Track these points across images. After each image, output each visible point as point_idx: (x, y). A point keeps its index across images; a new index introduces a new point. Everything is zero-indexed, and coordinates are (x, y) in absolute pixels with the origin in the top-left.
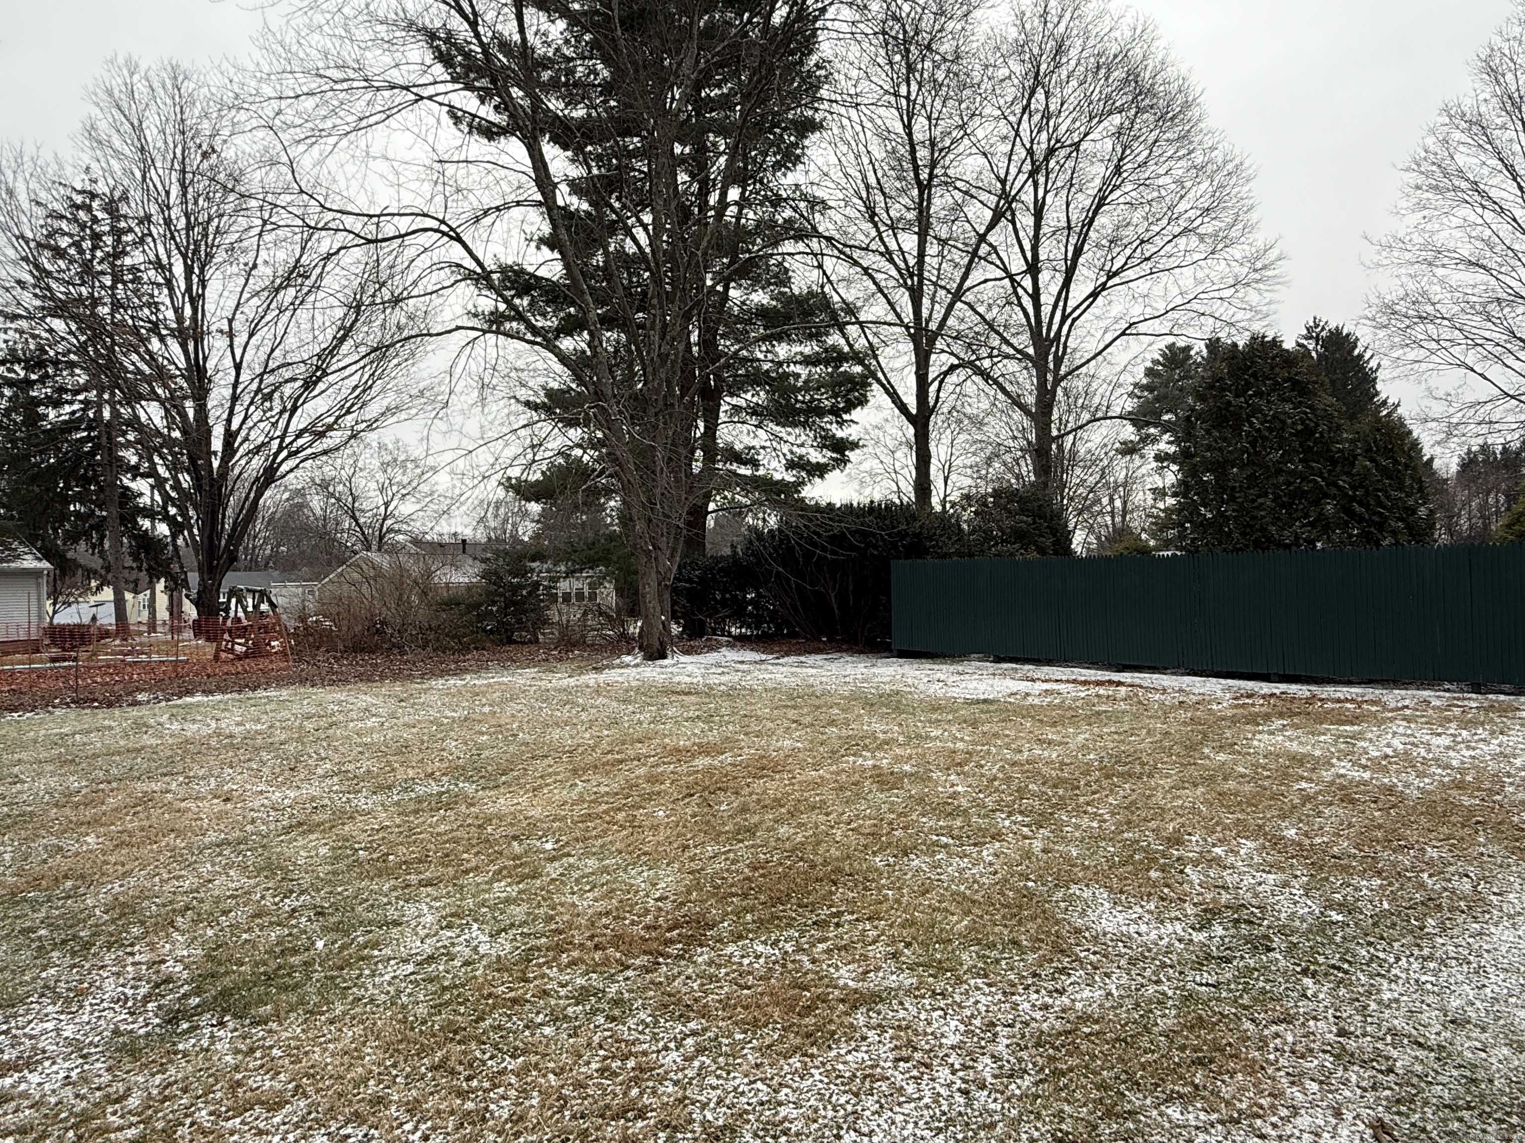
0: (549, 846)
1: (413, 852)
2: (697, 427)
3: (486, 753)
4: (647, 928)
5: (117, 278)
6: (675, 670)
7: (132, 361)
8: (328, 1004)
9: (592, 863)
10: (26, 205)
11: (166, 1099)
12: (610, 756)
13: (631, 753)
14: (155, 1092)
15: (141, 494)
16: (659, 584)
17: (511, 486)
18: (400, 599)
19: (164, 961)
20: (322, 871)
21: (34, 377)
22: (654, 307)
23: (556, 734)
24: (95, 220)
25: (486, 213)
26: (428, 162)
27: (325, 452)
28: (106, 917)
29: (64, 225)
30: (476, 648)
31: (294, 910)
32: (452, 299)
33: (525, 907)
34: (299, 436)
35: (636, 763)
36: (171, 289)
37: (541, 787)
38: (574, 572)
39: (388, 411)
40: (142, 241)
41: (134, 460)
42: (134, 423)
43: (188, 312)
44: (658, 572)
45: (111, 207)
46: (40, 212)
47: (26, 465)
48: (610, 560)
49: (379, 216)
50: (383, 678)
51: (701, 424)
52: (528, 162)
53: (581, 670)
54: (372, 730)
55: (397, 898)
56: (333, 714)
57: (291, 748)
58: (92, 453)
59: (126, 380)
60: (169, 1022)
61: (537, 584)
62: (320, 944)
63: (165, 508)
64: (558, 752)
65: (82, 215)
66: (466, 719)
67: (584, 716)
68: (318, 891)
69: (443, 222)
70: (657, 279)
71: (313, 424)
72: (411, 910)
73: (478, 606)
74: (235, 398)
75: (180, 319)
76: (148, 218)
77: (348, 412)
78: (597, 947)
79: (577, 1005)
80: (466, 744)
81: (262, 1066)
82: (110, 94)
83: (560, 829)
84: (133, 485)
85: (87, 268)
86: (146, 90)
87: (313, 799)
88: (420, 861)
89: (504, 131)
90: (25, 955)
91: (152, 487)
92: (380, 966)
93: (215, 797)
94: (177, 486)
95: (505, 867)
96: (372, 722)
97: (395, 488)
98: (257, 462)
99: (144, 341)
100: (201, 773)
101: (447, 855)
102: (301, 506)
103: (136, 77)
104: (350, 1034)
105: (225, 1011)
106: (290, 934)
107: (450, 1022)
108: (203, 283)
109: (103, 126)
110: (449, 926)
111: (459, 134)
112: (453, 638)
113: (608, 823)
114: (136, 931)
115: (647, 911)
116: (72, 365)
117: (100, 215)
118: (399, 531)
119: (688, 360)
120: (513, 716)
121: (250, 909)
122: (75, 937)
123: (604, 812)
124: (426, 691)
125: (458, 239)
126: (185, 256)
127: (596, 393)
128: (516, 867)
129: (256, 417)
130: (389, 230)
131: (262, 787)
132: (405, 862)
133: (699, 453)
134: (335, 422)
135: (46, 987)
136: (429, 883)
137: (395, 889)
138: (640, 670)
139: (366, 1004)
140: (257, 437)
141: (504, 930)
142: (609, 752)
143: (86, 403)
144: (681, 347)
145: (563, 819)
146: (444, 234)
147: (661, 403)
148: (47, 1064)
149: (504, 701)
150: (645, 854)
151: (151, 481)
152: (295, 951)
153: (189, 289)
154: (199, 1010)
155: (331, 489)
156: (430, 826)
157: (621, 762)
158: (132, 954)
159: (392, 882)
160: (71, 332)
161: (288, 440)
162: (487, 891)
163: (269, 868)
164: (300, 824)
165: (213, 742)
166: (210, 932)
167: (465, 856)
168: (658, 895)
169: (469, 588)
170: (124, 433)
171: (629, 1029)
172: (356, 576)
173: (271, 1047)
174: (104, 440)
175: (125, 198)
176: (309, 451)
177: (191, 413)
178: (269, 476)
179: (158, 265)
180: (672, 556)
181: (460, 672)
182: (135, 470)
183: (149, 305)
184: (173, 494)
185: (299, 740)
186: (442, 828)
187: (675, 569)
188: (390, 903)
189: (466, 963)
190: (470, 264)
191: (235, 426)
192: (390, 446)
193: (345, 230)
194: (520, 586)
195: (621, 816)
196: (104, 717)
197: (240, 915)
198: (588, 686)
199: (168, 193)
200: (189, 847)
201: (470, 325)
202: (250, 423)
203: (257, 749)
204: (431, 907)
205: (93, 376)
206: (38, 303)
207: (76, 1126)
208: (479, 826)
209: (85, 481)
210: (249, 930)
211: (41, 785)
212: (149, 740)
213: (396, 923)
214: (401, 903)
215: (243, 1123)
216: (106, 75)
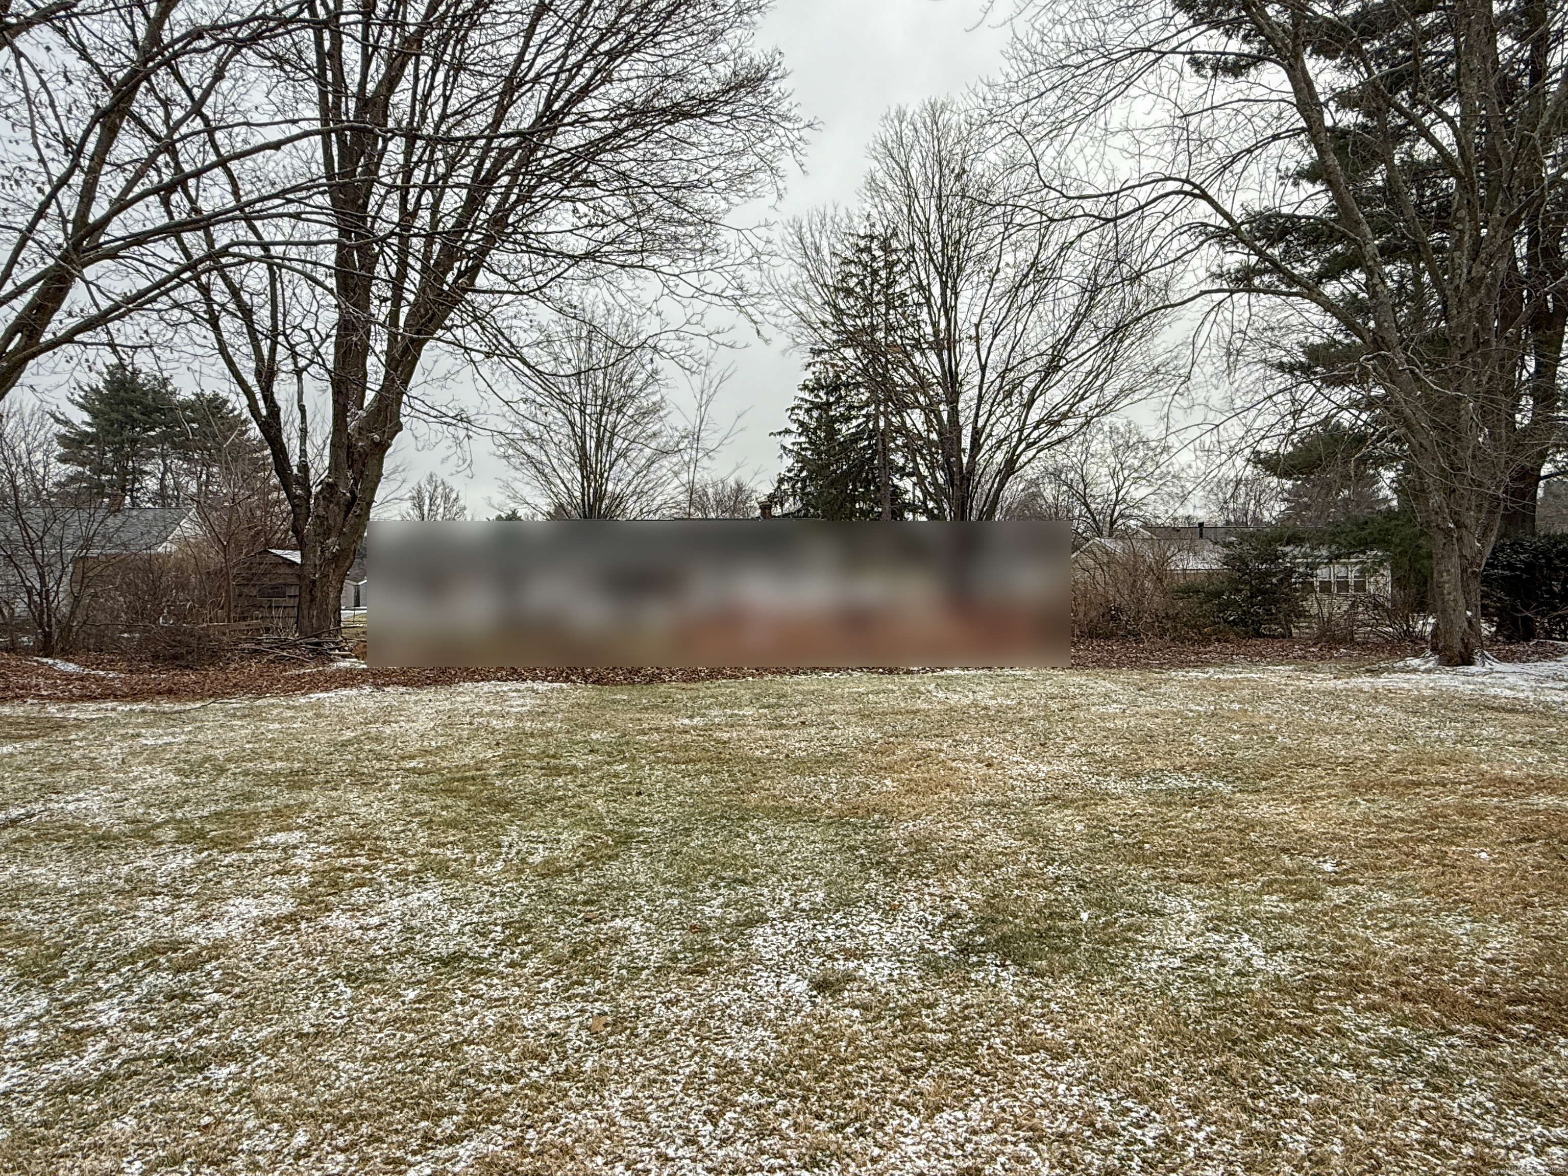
0: (1328, 867)
1: (1168, 845)
2: (1524, 367)
3: (1239, 754)
4: (1477, 992)
5: (889, 305)
6: (1487, 680)
7: (901, 376)
8: (1098, 974)
9: (1388, 898)
10: (827, 259)
11: (966, 1018)
12: (1400, 776)
13: (1433, 777)
14: (957, 1009)
15: (907, 492)
16: (1464, 571)
17: (1260, 461)
18: (1134, 585)
19: (952, 898)
20: (1081, 845)
21: (832, 399)
22: (1460, 220)
23: (1325, 742)
24: (874, 258)
25: (1235, 159)
26: (1169, 121)
27: (1060, 441)
28: (906, 850)
29: (853, 269)
30: (1218, 640)
31: (1058, 878)
32: (1195, 263)
33: (1304, 929)
34: (1036, 428)
35: (1439, 788)
36: (930, 307)
37: (1310, 799)
38: (1338, 557)
39: (1123, 393)
40: (908, 267)
41: (901, 462)
42: (902, 429)
43: (943, 324)
44: (1462, 556)
45: (886, 247)
46: (837, 261)
47: (827, 472)
48: (1389, 543)
49: (1118, 192)
50: (1120, 665)
51: (1531, 364)
52: (1288, 86)
53: (1351, 672)
54: (1115, 717)
55: (1157, 888)
56: (1074, 697)
57: (1040, 724)
58: (872, 459)
59: (896, 393)
60: (962, 952)
61: (1290, 572)
62: (1084, 916)
63: (924, 502)
64: (1330, 763)
65: (865, 257)
66: (1213, 715)
67: (1359, 724)
68: (1079, 865)
69: (1187, 181)
70: (1465, 184)
71: (1050, 414)
72: (1172, 904)
73: (1219, 594)
74: (980, 397)
75: (936, 333)
76: (912, 247)
77: (1082, 399)
78: (1405, 997)
79: (1384, 1057)
80: (1216, 741)
81: (1043, 1015)
82: (885, 145)
83: (1340, 851)
84: (900, 484)
85: (868, 300)
86: (910, 134)
87: (1064, 776)
88: (1177, 856)
89: (1256, 60)
90: (853, 867)
91: (915, 484)
92: (1145, 952)
93: (979, 761)
94: (935, 483)
95: (1276, 881)
96: (1113, 708)
97: (1126, 472)
98: (1000, 457)
99: (908, 356)
100: (966, 738)
101: (1207, 855)
102: (1034, 496)
103: (904, 124)
104: (1122, 1011)
105: (1006, 955)
106: (1056, 900)
107: (1228, 1031)
108: (956, 294)
109: (880, 175)
110: (1217, 930)
111: (1202, 80)
112: (1192, 627)
113: (1407, 855)
114: (929, 866)
115: (1474, 972)
116: (858, 385)
117: (878, 253)
118: (1130, 517)
119: (1513, 280)
120: (1268, 716)
121: (1020, 868)
122: (885, 861)
123: (1399, 841)
124: (1166, 681)
125: (1204, 196)
126: (940, 274)
127: (1375, 341)
128: (1289, 882)
129: (998, 413)
130: (1128, 204)
131: (1017, 758)
132: (1162, 854)
133: (1526, 402)
134: (1070, 410)
135: (869, 896)
136: (1189, 880)
137: (1154, 878)
138: (1433, 676)
139: (1135, 986)
140: (999, 431)
141: (1280, 948)
142: (1398, 771)
143: (868, 416)
144: (1503, 266)
145: (1342, 839)
146: (1186, 193)
147: (1470, 340)
148: (876, 959)
149: (1254, 700)
150: (1465, 901)
151: (914, 479)
152: (1062, 918)
153: (944, 303)
154: (985, 948)
155: (1063, 477)
156: (1185, 821)
157: (1418, 784)
158: (928, 885)
159: (1151, 871)
160: (858, 358)
161: (1026, 432)
162: (1258, 902)
163: (1031, 834)
164: (1056, 798)
165: (972, 711)
166: (987, 882)
167: (1227, 859)
168: (1488, 955)
169: (1210, 574)
170: (894, 439)
171: (1460, 1106)
172: (1091, 562)
173: (1049, 1000)
174: (880, 446)
175: (895, 234)
176: (1045, 441)
177: (945, 416)
178: (1010, 467)
179: (920, 287)
180: (1484, 534)
181: (1202, 664)
182: (902, 472)
183: (912, 324)
184: (931, 490)
185: (1046, 718)
186: (1198, 826)
187: (1488, 552)
188: (1149, 891)
189: (1239, 973)
190: (1218, 220)
191: (980, 424)
192: (1122, 429)
193: (1086, 215)
194: (1269, 574)
195: (1424, 849)
196: (887, 682)
197: (1011, 872)
198: (1361, 691)
199: (928, 220)
200: (962, 802)
201: (1215, 287)
202: (993, 419)
203: (1010, 723)
204: (1194, 905)
205: (872, 392)
206: (835, 337)
207: (900, 1016)
208: (1241, 831)
209: (867, 483)
210: (1019, 887)
211: (849, 731)
212: (921, 705)
213: (1158, 913)
214: (1161, 894)
215: (1031, 1061)
216: (882, 130)
